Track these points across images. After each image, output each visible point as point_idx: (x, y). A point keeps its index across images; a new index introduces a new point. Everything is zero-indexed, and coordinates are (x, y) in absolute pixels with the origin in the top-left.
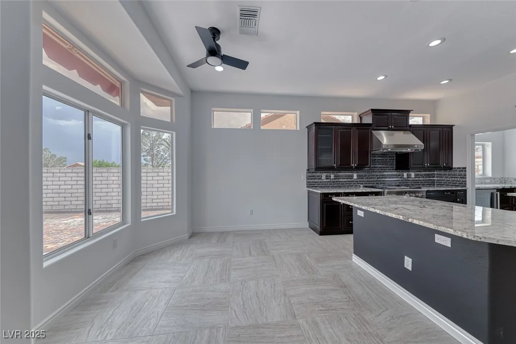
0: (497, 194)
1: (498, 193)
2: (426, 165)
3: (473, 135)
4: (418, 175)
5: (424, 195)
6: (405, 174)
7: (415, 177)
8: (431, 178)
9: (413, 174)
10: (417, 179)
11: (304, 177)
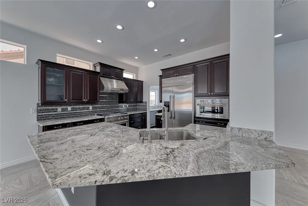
2: (131, 100)
3: (149, 87)
4: (130, 106)
5: (128, 117)
6: (124, 105)
7: (129, 107)
8: (136, 107)
9: (127, 105)
10: (129, 108)
11: (33, 111)
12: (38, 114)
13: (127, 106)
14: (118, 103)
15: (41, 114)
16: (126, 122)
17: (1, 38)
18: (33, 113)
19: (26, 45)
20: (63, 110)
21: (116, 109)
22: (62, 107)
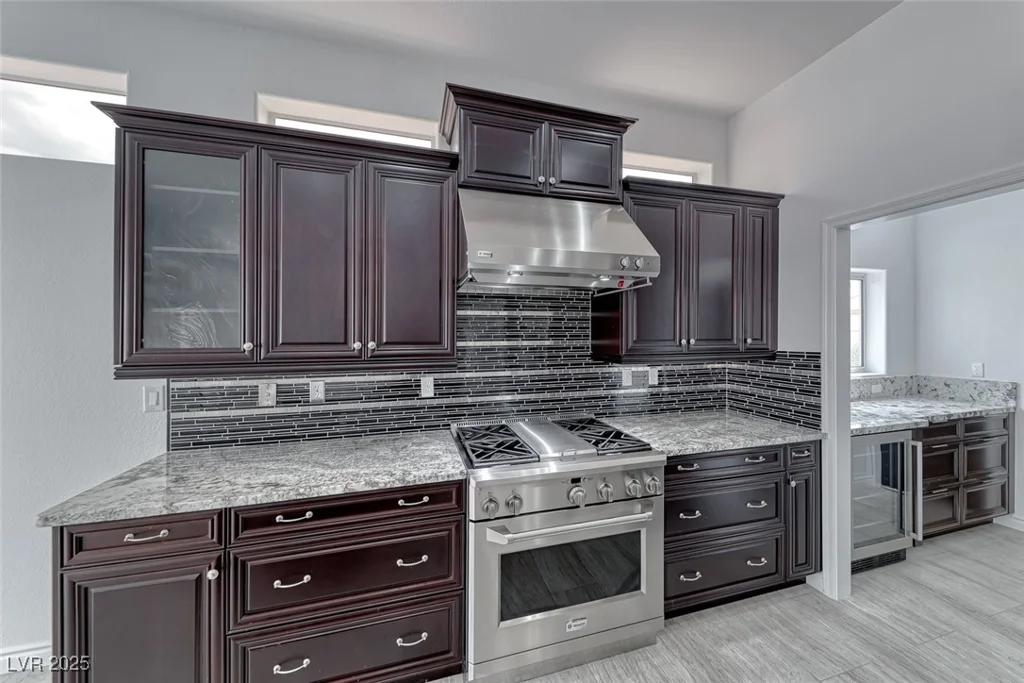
0: (914, 448)
1: (919, 445)
2: (684, 342)
3: (844, 229)
4: (671, 375)
5: (656, 483)
6: (626, 373)
7: (661, 384)
8: (711, 386)
9: (653, 374)
10: (666, 389)
11: (152, 402)
12: (174, 416)
13: (654, 380)
14: (593, 357)
15: (183, 415)
16: (643, 524)
17: (9, 52)
18: (150, 410)
19: (124, 72)
20: (285, 397)
21: (577, 394)
22: (280, 381)
